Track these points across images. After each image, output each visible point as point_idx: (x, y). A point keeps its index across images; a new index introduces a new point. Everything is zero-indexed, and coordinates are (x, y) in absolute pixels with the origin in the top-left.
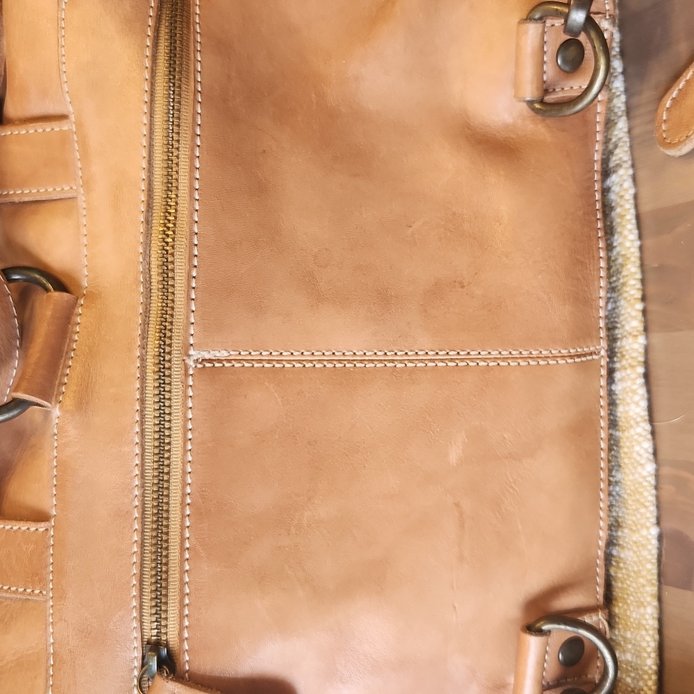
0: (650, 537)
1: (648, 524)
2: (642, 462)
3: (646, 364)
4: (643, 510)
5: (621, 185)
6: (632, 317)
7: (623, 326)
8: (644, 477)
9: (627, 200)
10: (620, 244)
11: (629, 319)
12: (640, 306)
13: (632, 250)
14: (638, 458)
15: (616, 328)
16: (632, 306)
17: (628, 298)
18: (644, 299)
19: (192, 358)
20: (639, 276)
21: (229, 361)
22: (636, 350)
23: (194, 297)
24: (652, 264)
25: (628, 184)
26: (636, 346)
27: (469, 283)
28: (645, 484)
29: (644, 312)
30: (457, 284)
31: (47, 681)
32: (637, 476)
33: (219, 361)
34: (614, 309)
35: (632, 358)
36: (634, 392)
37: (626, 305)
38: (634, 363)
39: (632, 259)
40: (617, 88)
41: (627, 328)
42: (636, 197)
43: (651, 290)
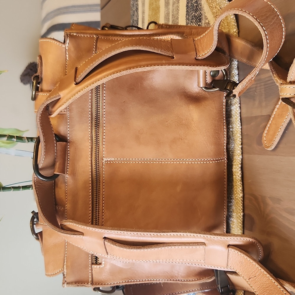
0: (241, 216)
1: (240, 212)
2: (239, 193)
3: (242, 164)
4: (239, 208)
5: (236, 109)
6: (238, 150)
7: (236, 152)
8: (239, 198)
9: (238, 114)
10: (235, 127)
11: (237, 150)
12: (240, 147)
13: (239, 129)
14: (238, 192)
15: (234, 152)
16: (239, 146)
17: (237, 144)
18: (242, 144)
19: (104, 160)
20: (241, 137)
21: (115, 161)
22: (239, 160)
23: (104, 144)
24: (245, 133)
25: (238, 109)
26: (239, 159)
27: (184, 139)
28: (240, 200)
29: (242, 148)
30: (180, 139)
31: (65, 249)
32: (238, 197)
33: (112, 161)
34: (234, 146)
35: (238, 162)
36: (238, 172)
37: (237, 146)
38: (238, 164)
39: (239, 132)
40: (236, 79)
41: (237, 153)
42: (240, 113)
43: (244, 141)
